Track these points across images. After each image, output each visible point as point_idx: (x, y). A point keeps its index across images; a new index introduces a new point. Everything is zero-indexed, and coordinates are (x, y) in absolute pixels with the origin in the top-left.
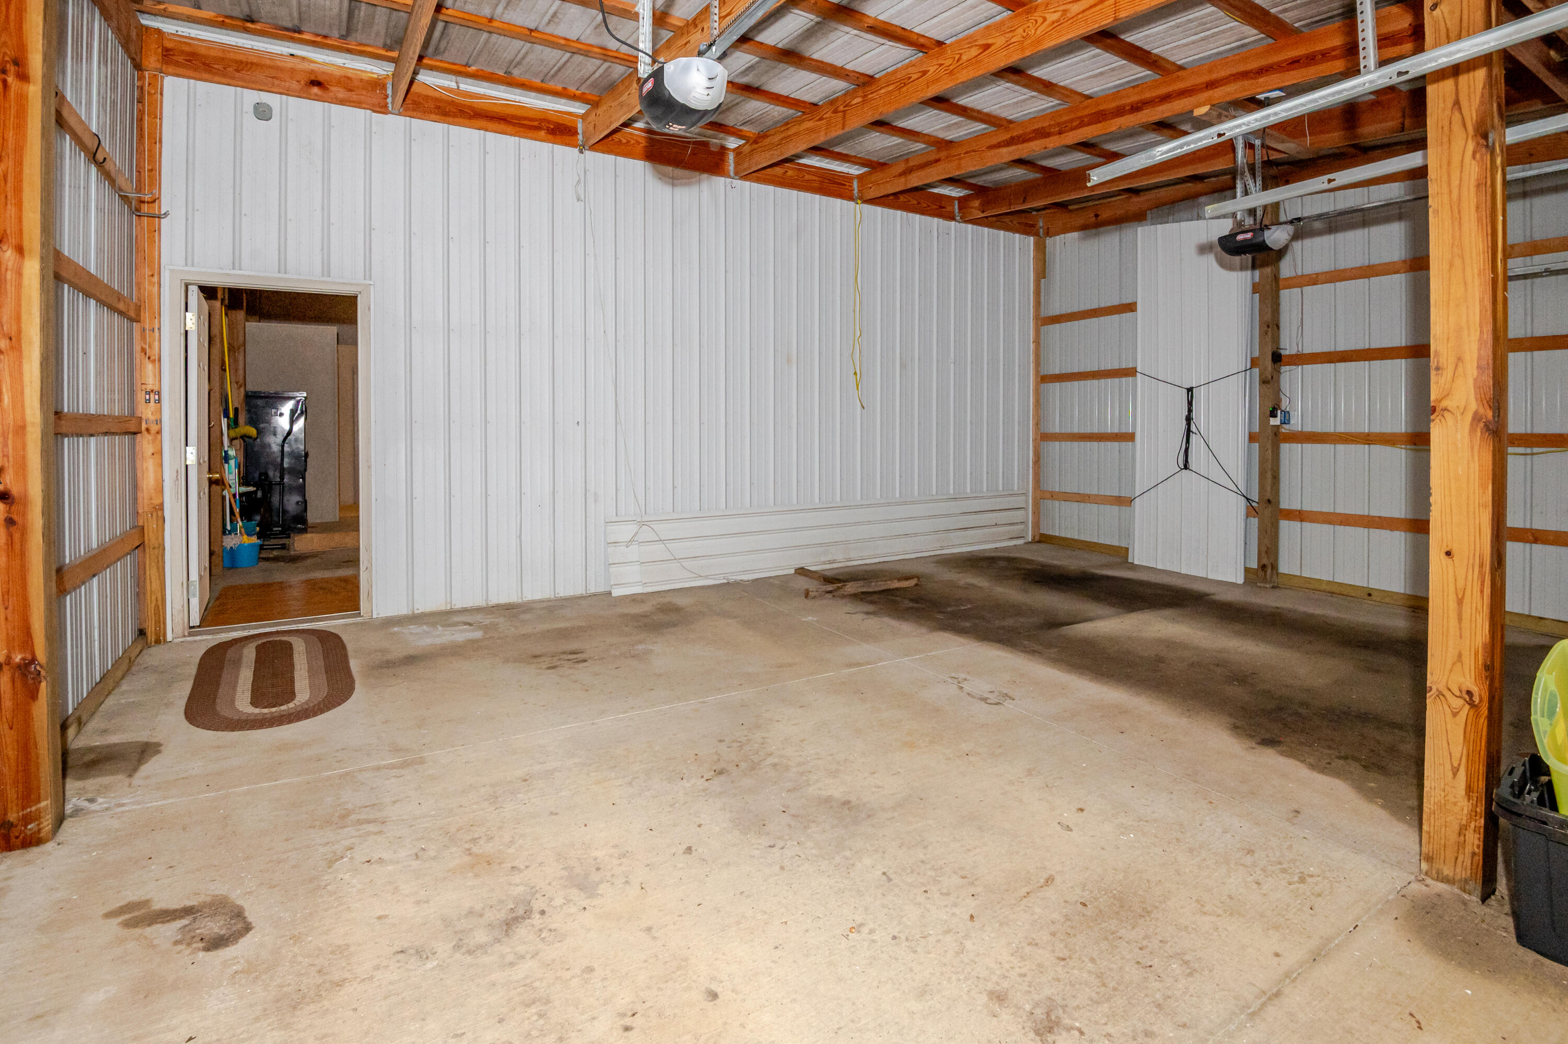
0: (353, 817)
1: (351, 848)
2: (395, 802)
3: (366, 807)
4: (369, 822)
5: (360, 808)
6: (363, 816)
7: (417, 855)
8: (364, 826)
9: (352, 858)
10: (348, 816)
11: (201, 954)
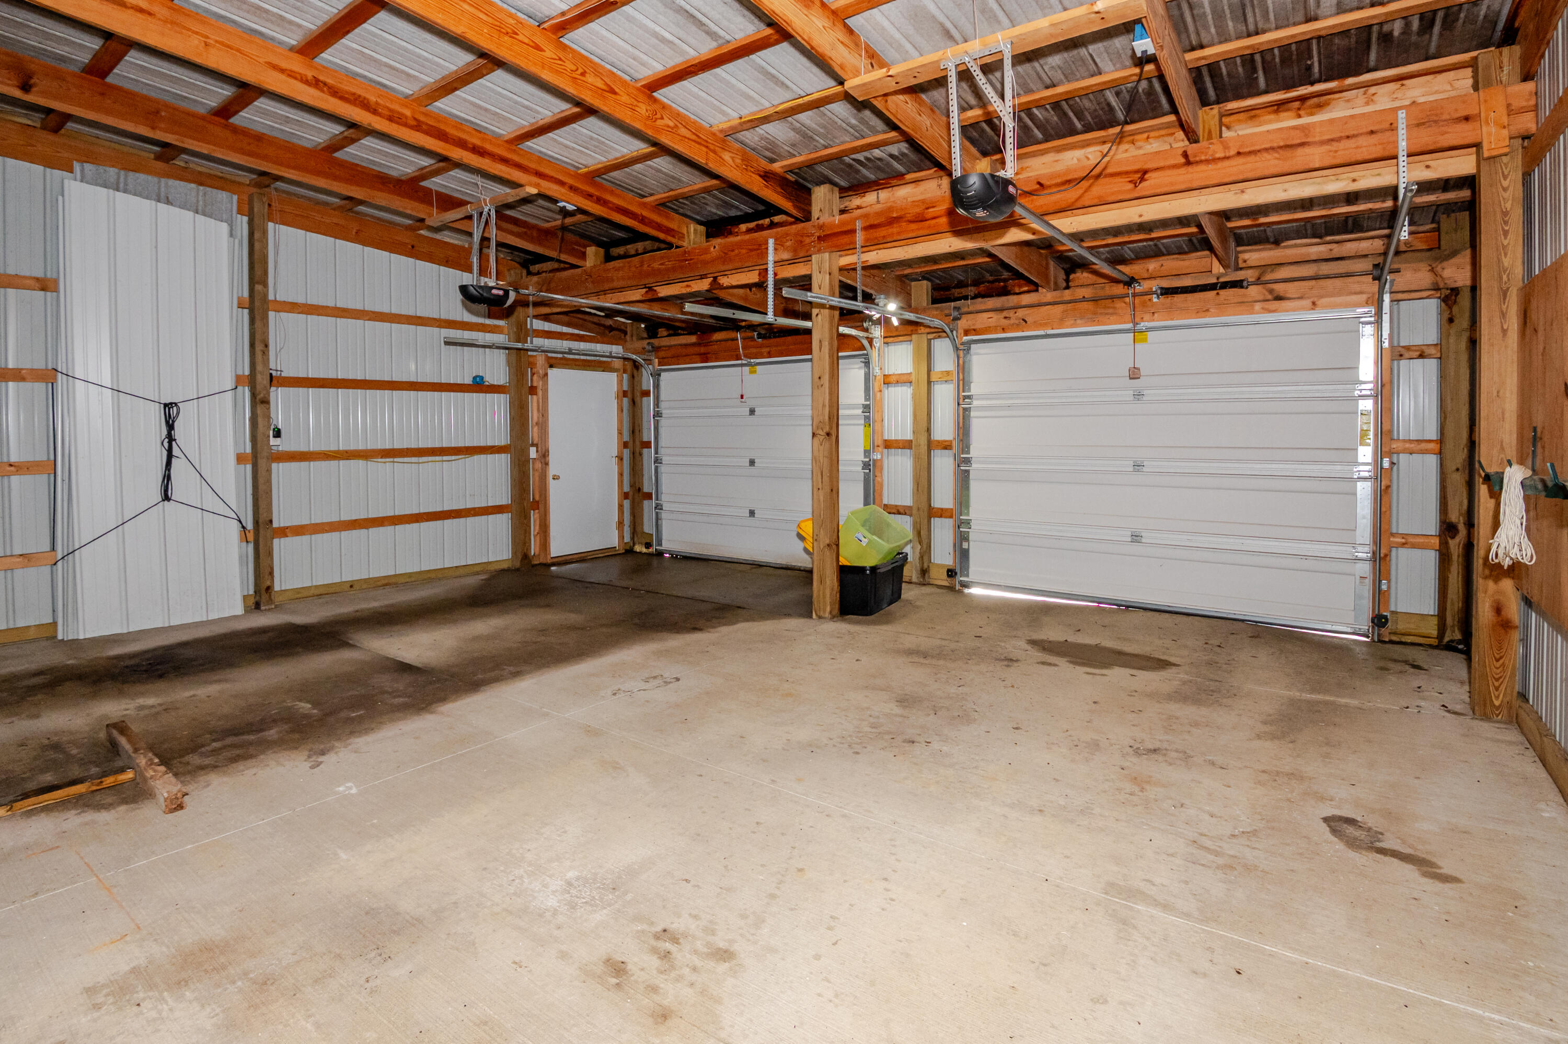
0: (1220, 861)
1: (1233, 836)
2: (1172, 855)
3: (1203, 865)
4: (1207, 849)
5: (1209, 867)
6: (1211, 857)
7: (1182, 806)
8: (1212, 847)
9: (1235, 828)
10: (1226, 865)
11: (1359, 819)
